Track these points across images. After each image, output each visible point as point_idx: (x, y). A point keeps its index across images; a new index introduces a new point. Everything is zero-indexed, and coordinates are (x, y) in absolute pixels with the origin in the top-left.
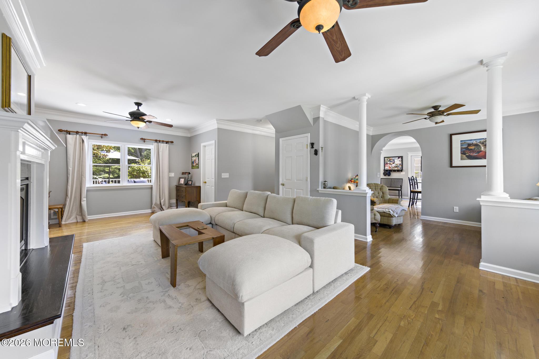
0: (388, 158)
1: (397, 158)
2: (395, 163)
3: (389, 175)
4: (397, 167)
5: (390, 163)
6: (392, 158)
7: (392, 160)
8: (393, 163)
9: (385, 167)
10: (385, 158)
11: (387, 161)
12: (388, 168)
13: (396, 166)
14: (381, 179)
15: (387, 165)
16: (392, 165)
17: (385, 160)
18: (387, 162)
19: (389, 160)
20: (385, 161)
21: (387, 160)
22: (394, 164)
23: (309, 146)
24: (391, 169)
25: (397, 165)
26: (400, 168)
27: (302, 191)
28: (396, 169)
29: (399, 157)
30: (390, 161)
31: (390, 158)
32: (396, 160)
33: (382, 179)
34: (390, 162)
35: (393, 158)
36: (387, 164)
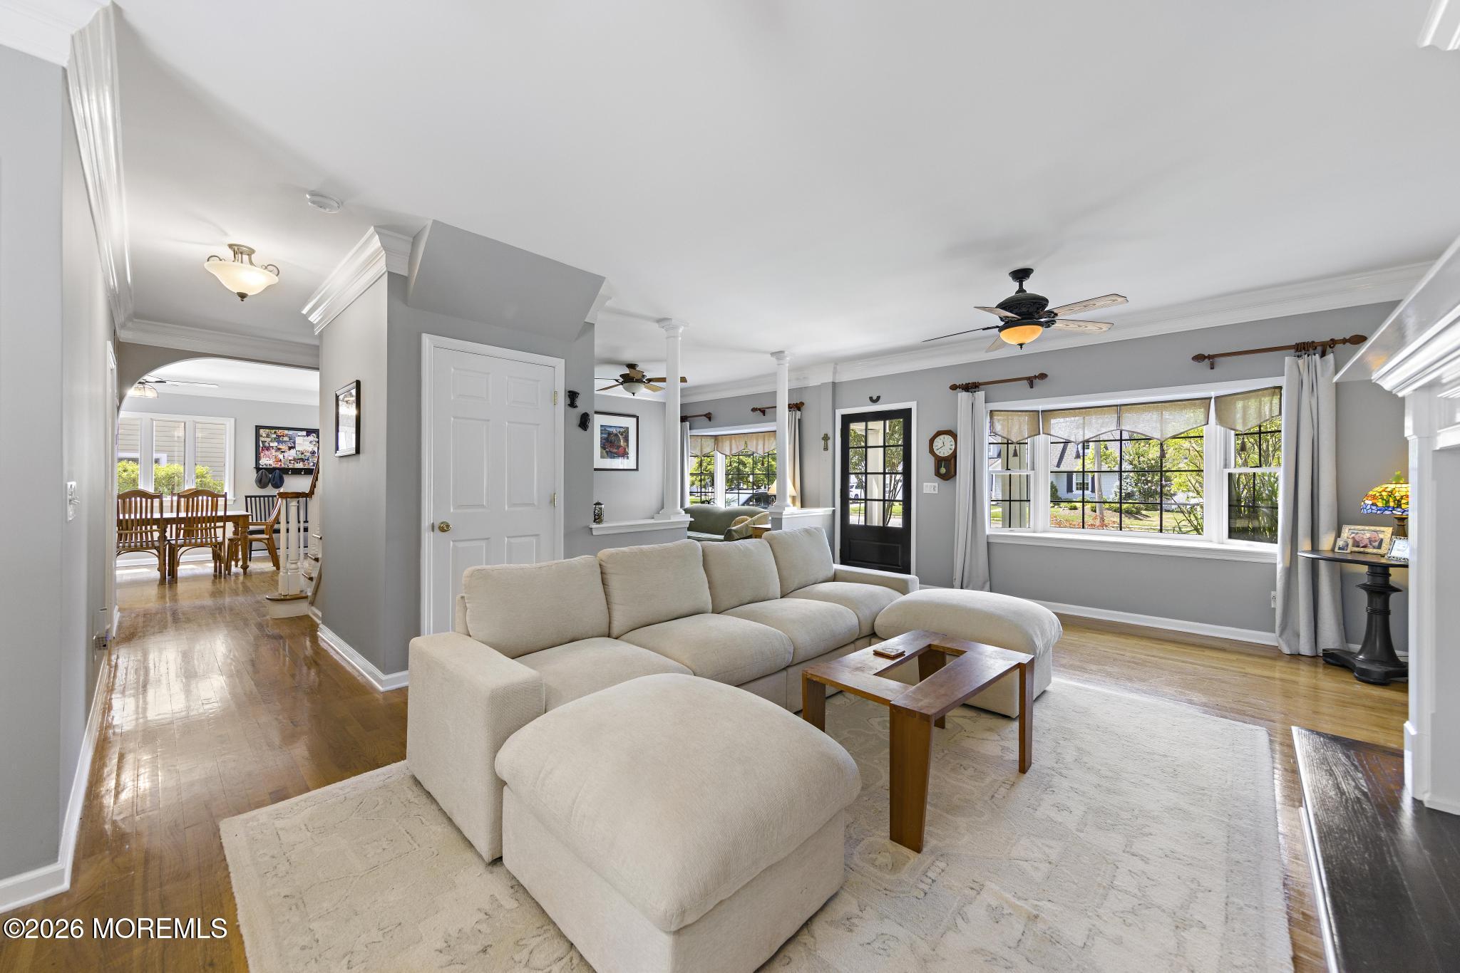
0: (273, 431)
1: (304, 433)
2: (297, 448)
3: (278, 484)
4: (302, 460)
5: (279, 447)
6: (286, 432)
7: (286, 439)
8: (290, 448)
9: (258, 458)
10: (258, 428)
11: (269, 439)
12: (271, 462)
13: (300, 456)
14: (246, 497)
15: (266, 452)
16: (286, 454)
17: (258, 436)
18: (267, 444)
19: (274, 436)
20: (262, 439)
21: (268, 436)
22: (293, 452)
23: (562, 399)
24: (283, 466)
25: (302, 454)
26: (312, 464)
27: (534, 540)
28: (300, 465)
29: (309, 432)
30: (278, 439)
31: (279, 432)
32: (299, 440)
33: (251, 497)
34: (279, 442)
35: (291, 432)
36: (268, 449)
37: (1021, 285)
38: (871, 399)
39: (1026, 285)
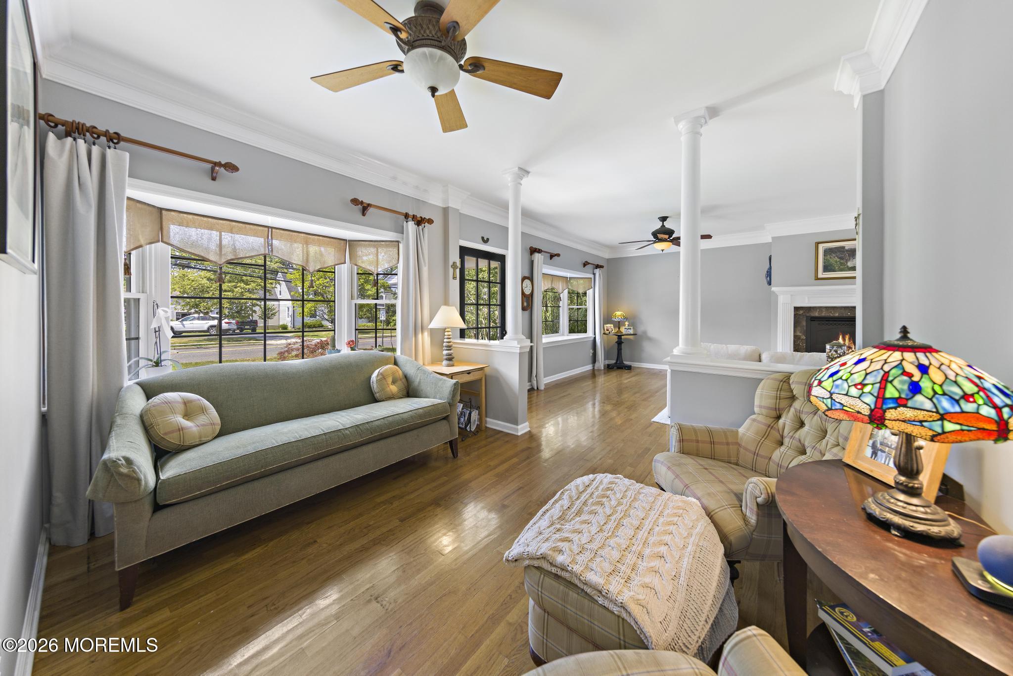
37: (663, 223)
38: (483, 238)
39: (665, 223)
